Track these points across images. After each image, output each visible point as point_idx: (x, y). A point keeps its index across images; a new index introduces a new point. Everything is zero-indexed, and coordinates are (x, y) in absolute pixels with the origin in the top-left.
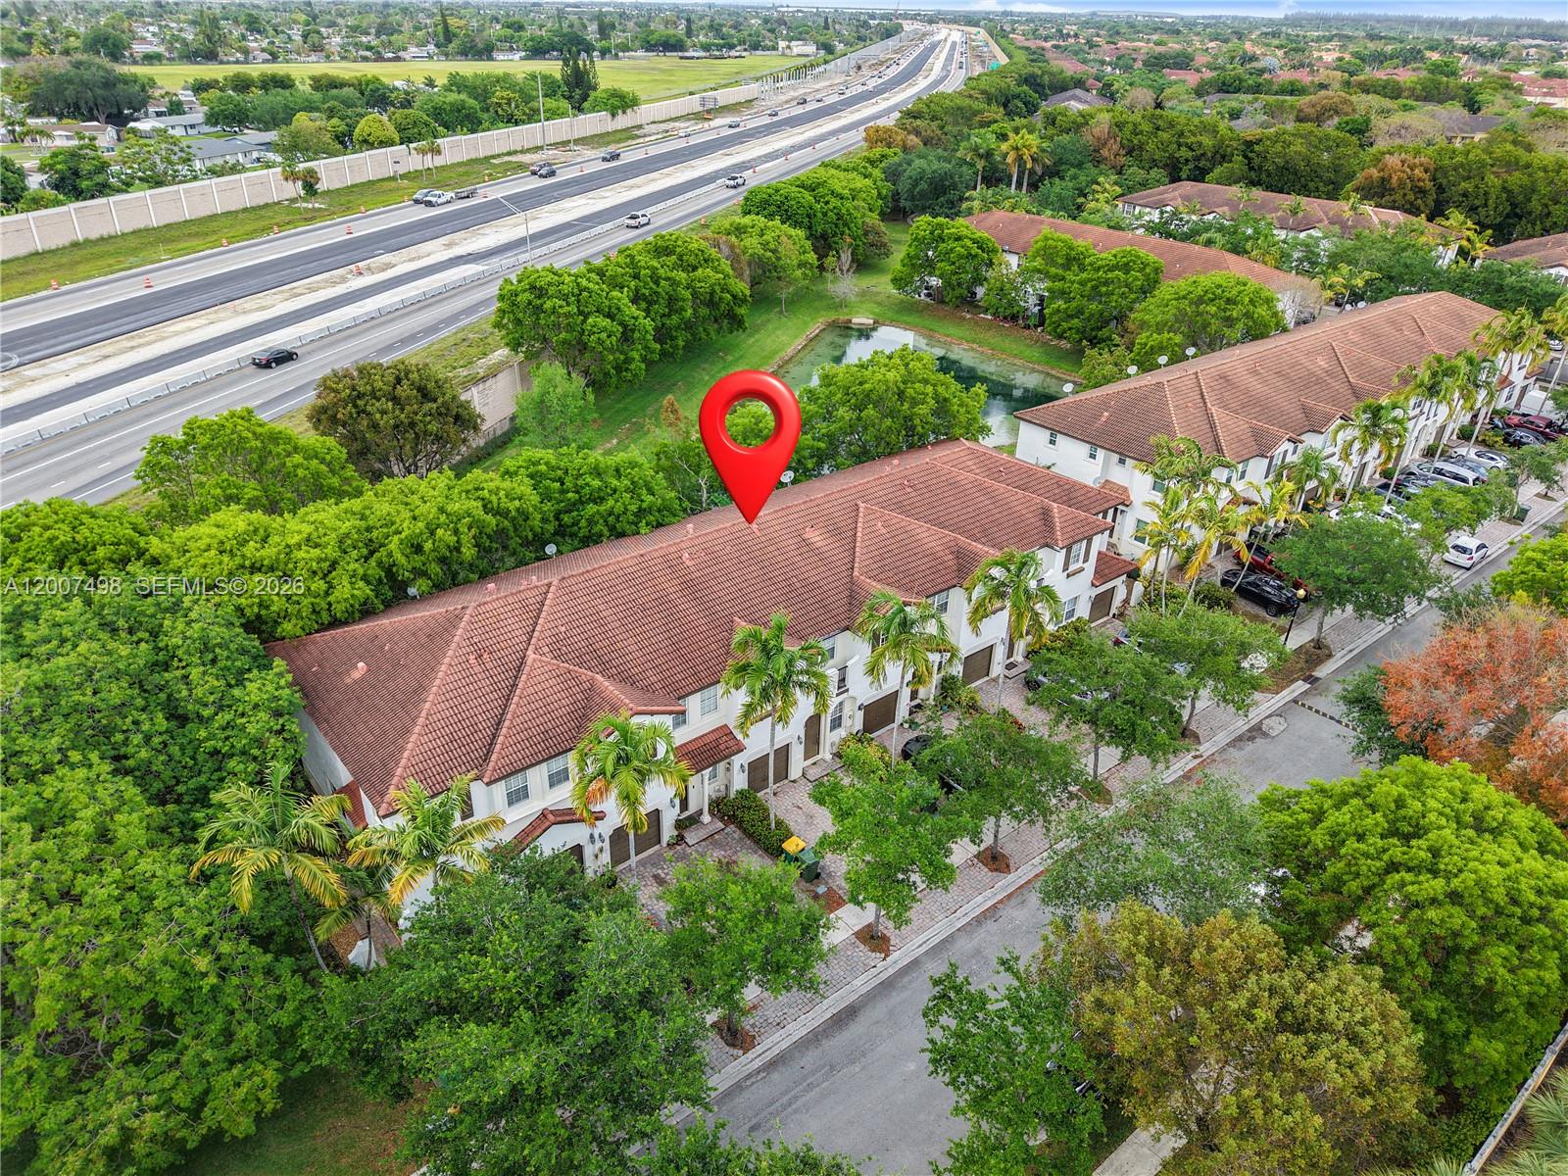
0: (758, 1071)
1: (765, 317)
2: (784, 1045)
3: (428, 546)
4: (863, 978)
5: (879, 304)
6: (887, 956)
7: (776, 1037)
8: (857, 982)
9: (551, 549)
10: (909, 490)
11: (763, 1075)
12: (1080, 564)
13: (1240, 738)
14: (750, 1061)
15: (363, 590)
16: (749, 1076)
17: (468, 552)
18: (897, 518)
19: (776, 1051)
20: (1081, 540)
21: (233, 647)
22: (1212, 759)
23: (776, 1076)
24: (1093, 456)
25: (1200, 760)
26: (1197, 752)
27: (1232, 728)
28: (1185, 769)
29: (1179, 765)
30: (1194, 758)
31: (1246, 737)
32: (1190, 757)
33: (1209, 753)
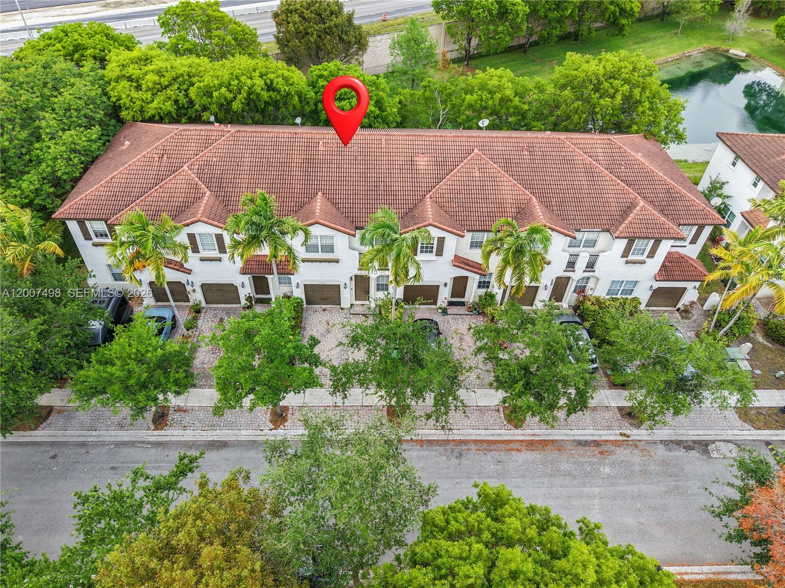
0: (149, 443)
1: (661, 34)
2: (174, 439)
3: (216, 94)
4: (250, 432)
5: (762, 43)
6: (275, 429)
7: (176, 432)
8: (244, 432)
9: (298, 120)
10: (526, 153)
11: (149, 446)
12: (644, 257)
13: (678, 443)
14: (154, 435)
15: (169, 106)
16: (143, 442)
17: (236, 106)
18: (495, 169)
19: (167, 439)
20: (652, 238)
21: (83, 112)
22: (635, 444)
23: (153, 451)
24: (755, 185)
25: (624, 438)
26: (628, 432)
27: (682, 432)
28: (603, 438)
29: (600, 432)
30: (621, 434)
31: (685, 445)
32: (618, 432)
33: (639, 438)
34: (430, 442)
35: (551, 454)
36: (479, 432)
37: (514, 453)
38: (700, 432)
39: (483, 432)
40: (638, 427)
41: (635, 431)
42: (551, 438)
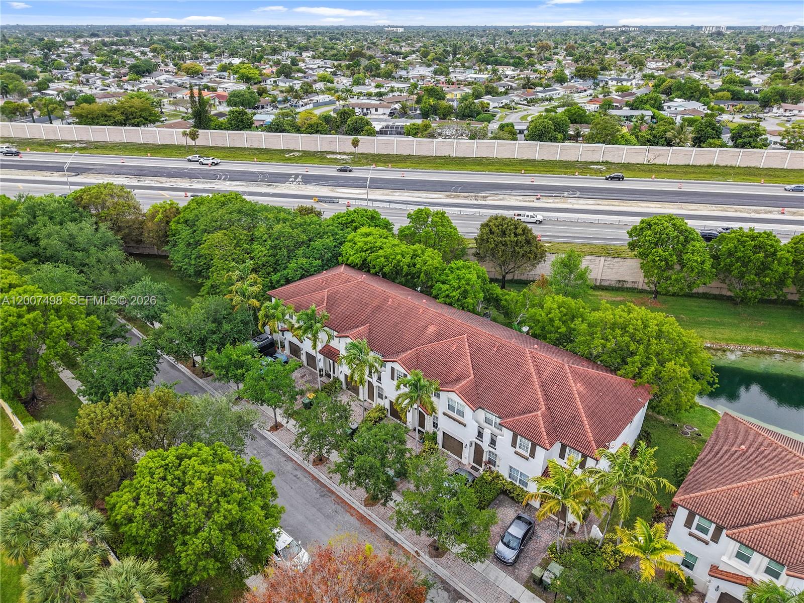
13: (444, 582)
22: (417, 562)
25: (415, 555)
26: (422, 554)
27: (455, 580)
28: (403, 545)
29: (406, 542)
30: (416, 552)
31: (447, 586)
32: (416, 549)
33: (424, 561)
34: (318, 481)
35: (365, 529)
36: (345, 493)
37: (348, 514)
38: (467, 589)
39: (347, 495)
40: (431, 557)
41: (427, 557)
42: (375, 523)
